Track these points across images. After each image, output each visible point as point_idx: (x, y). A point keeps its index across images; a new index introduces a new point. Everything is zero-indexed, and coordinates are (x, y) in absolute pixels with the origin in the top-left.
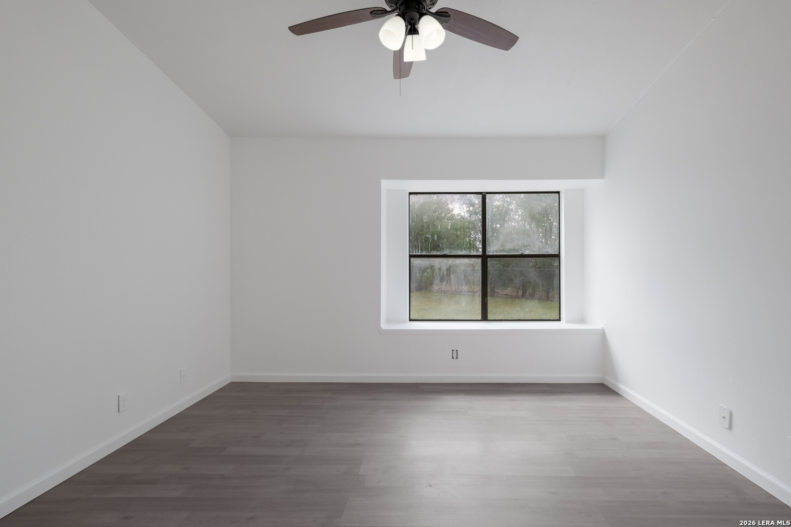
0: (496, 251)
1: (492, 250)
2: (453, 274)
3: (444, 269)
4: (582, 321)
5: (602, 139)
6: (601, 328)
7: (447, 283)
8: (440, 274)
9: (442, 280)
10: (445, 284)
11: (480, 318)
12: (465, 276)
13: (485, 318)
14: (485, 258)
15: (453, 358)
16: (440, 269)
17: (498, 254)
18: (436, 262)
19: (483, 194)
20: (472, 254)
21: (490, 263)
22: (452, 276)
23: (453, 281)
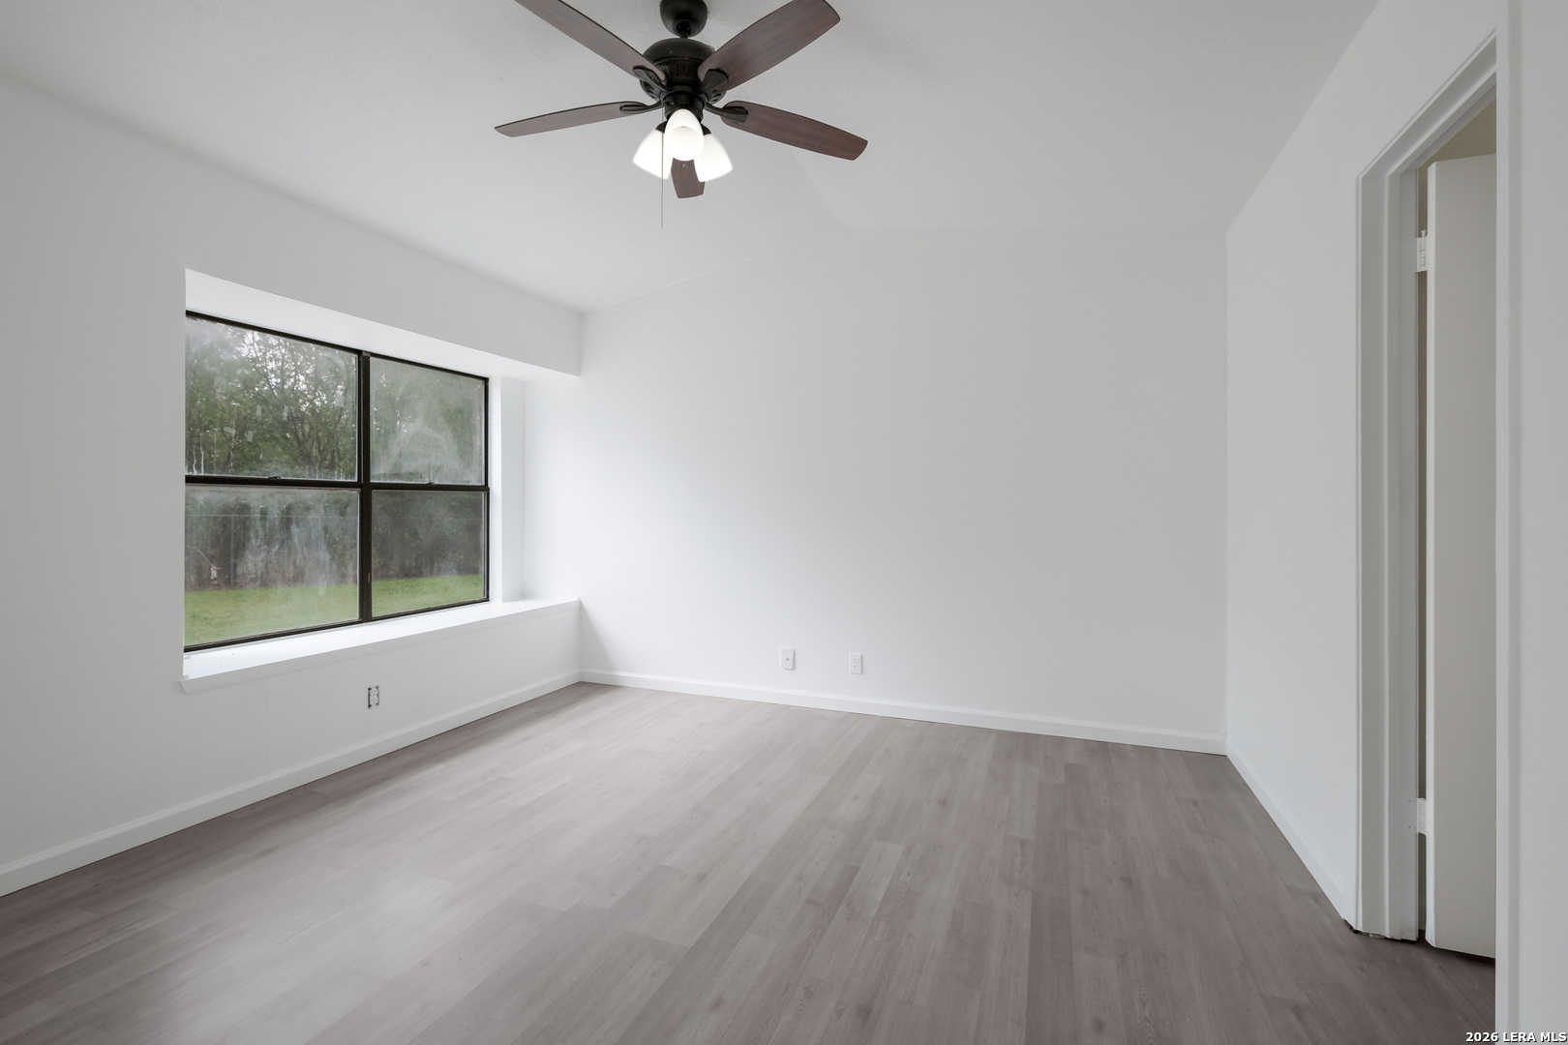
0: (385, 476)
1: (380, 472)
2: (298, 525)
3: (275, 514)
4: (523, 595)
5: (580, 317)
6: (575, 599)
7: (281, 547)
8: (263, 526)
9: (269, 541)
10: (277, 548)
11: (356, 618)
12: (326, 529)
13: (366, 616)
14: (366, 487)
15: (370, 706)
16: (264, 512)
17: (389, 481)
18: (254, 496)
19: (364, 354)
20: (336, 480)
21: (378, 499)
22: (295, 530)
23: (296, 540)
